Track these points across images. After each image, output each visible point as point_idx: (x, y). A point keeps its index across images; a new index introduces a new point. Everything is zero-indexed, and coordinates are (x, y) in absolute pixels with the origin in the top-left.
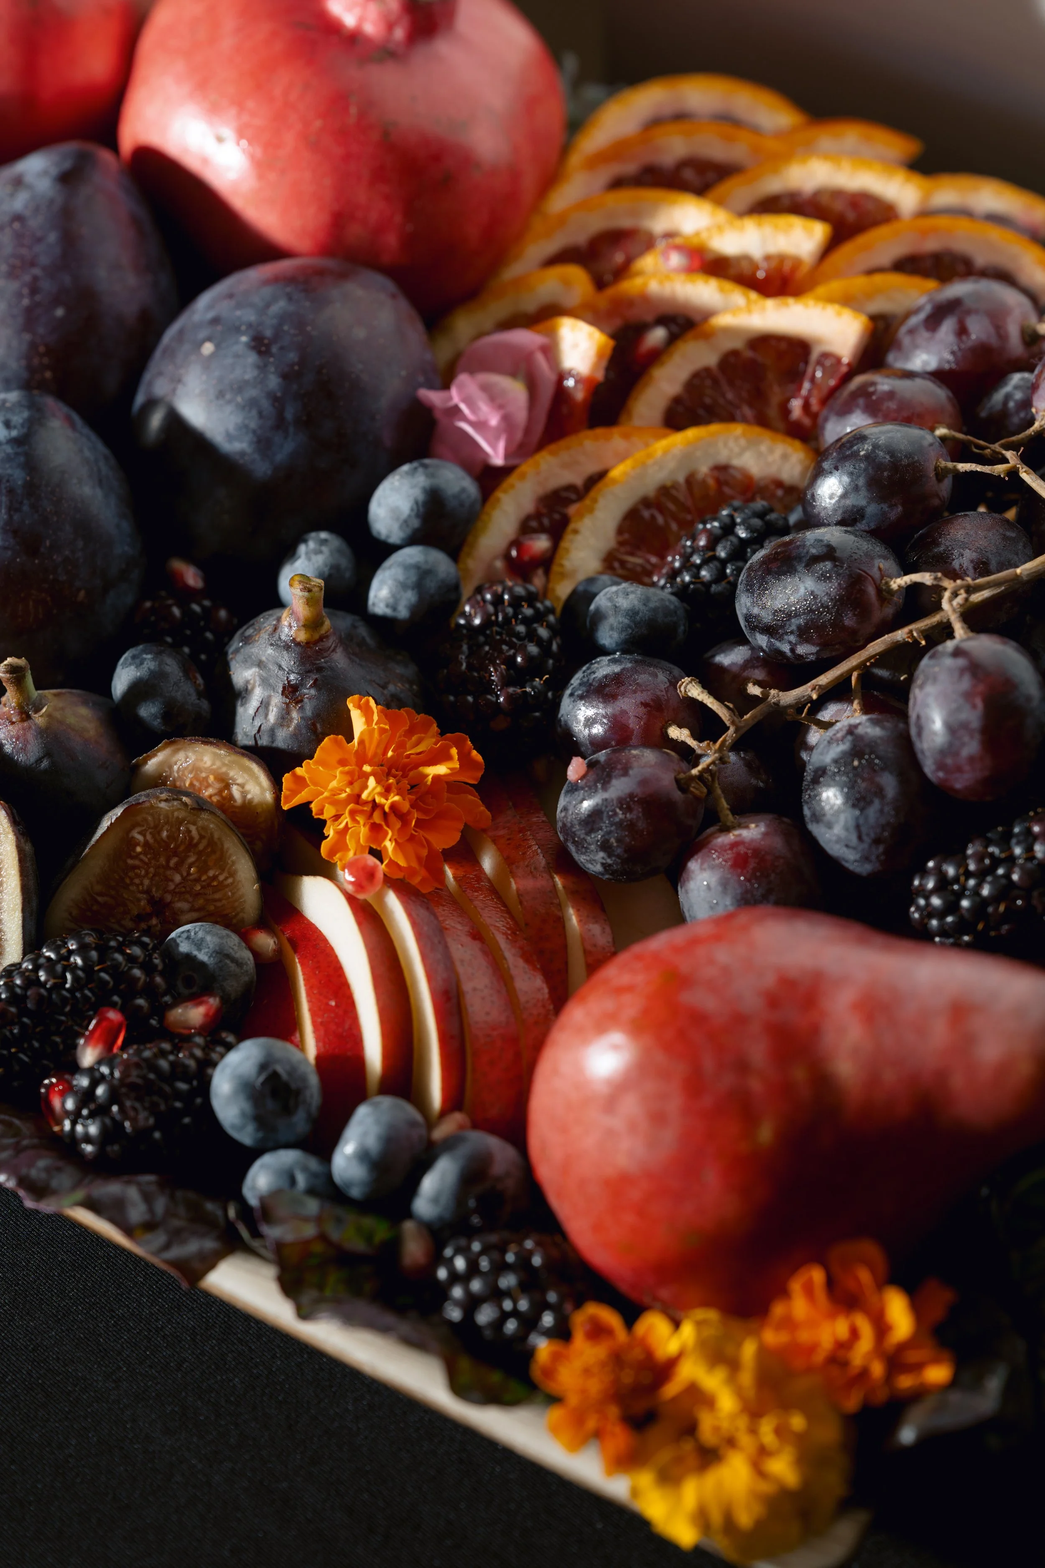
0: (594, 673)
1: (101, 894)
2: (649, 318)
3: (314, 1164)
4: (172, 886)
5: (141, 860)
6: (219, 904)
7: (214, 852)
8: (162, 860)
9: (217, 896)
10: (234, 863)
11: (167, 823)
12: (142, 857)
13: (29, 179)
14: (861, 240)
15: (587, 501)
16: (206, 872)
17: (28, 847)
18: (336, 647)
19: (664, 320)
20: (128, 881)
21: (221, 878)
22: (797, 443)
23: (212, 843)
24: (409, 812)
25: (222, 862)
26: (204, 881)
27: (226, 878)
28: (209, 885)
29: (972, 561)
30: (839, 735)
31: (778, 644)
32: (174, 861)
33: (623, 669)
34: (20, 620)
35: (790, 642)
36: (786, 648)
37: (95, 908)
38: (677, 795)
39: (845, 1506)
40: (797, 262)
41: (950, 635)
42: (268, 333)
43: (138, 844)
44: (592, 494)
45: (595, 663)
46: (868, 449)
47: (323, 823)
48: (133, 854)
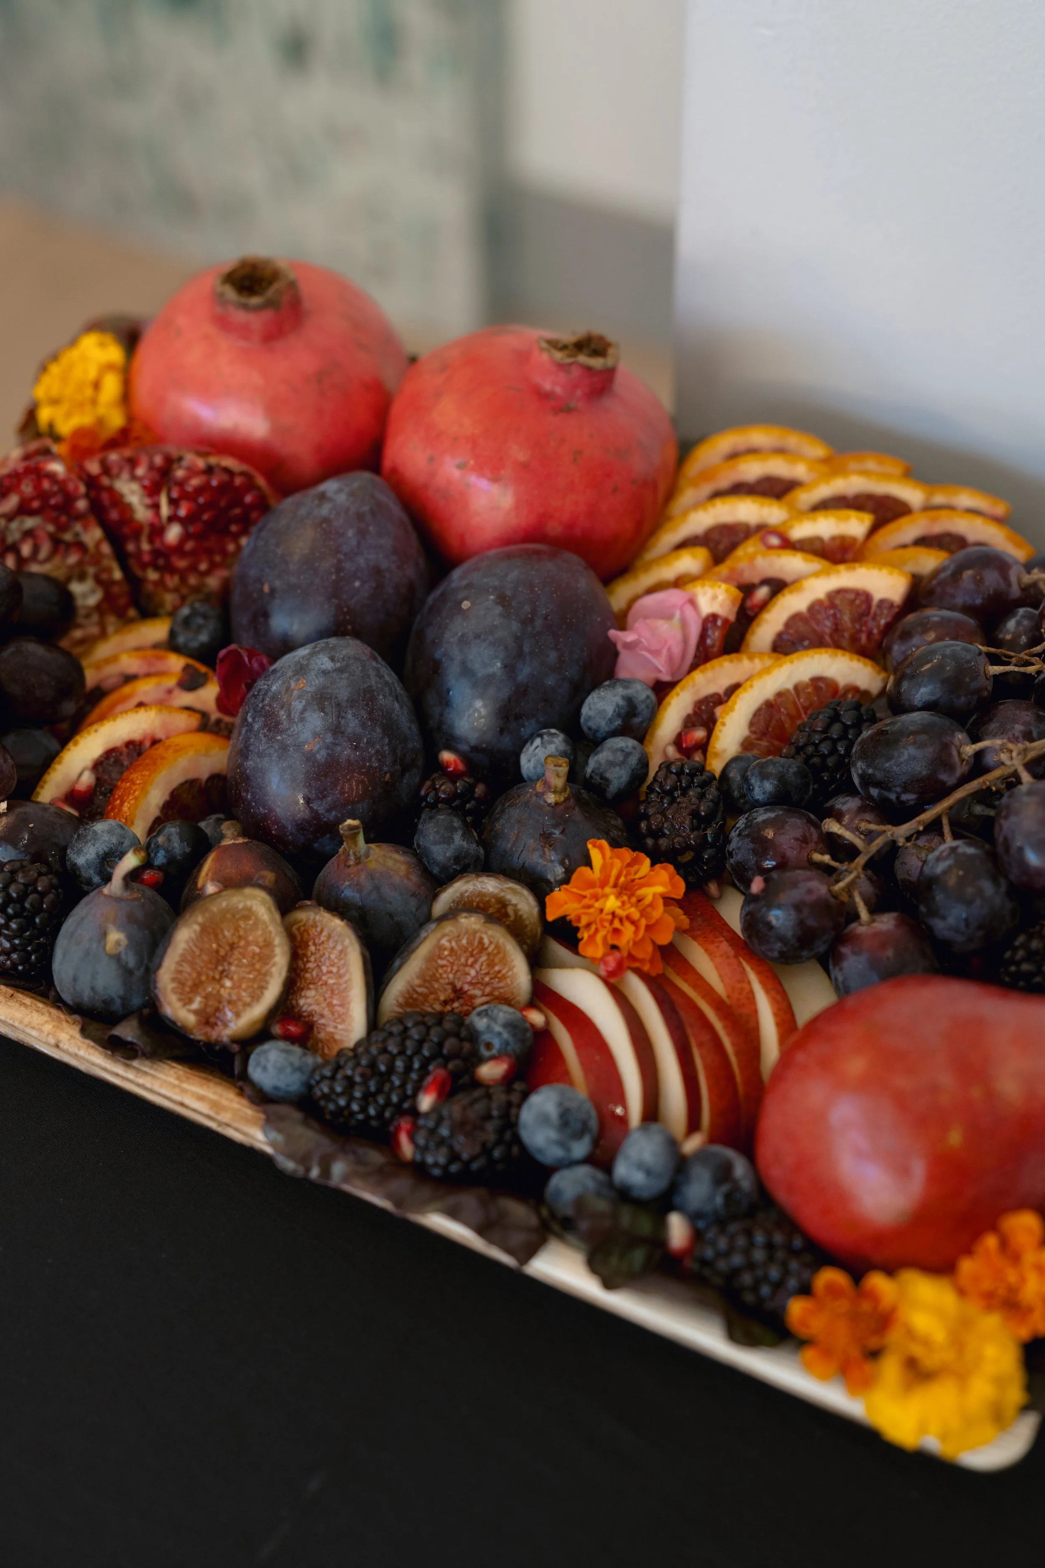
0: (755, 819)
1: (420, 986)
2: (756, 580)
3: (600, 1176)
4: (469, 979)
5: (448, 961)
6: (502, 991)
7: (498, 953)
8: (463, 960)
9: (501, 985)
10: (513, 960)
11: (466, 933)
12: (449, 958)
13: (329, 494)
14: (893, 526)
15: (730, 703)
16: (493, 967)
17: (367, 954)
18: (575, 806)
19: (766, 582)
20: (438, 975)
21: (504, 971)
22: (869, 662)
23: (497, 947)
24: (639, 920)
25: (504, 961)
26: (492, 974)
27: (508, 971)
28: (496, 977)
29: (1021, 732)
30: (945, 854)
31: (886, 794)
32: (470, 961)
33: (777, 815)
34: (346, 795)
35: (897, 792)
36: (893, 797)
37: (415, 996)
38: (832, 900)
39: (1025, 1409)
40: (854, 540)
41: (1019, 782)
42: (509, 593)
43: (445, 949)
44: (733, 698)
45: (754, 812)
46: (938, 659)
47: (577, 929)
48: (443, 957)
